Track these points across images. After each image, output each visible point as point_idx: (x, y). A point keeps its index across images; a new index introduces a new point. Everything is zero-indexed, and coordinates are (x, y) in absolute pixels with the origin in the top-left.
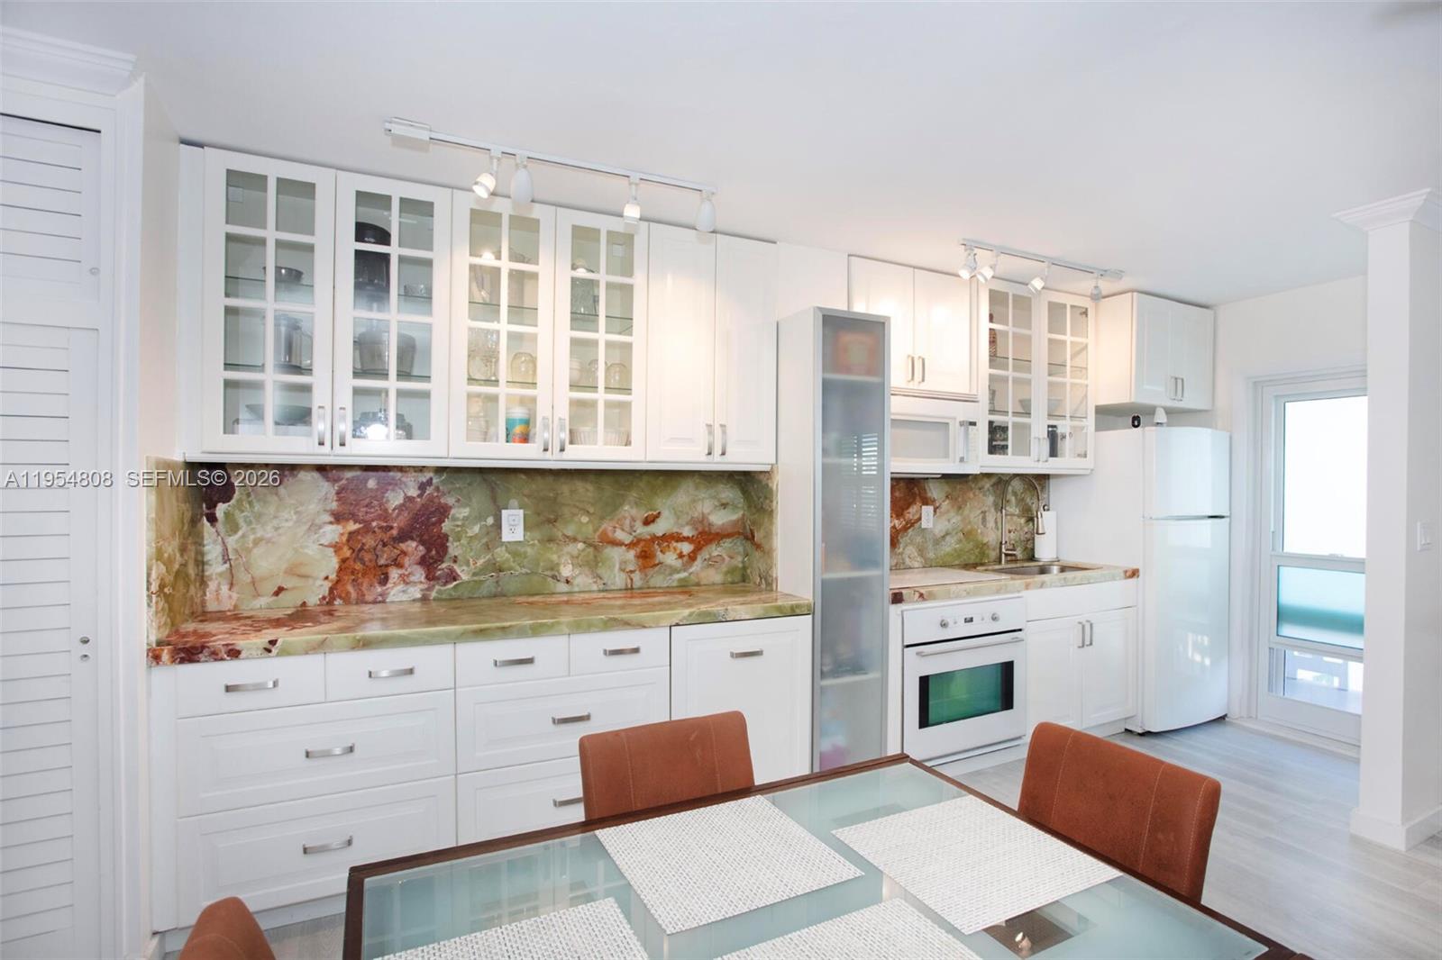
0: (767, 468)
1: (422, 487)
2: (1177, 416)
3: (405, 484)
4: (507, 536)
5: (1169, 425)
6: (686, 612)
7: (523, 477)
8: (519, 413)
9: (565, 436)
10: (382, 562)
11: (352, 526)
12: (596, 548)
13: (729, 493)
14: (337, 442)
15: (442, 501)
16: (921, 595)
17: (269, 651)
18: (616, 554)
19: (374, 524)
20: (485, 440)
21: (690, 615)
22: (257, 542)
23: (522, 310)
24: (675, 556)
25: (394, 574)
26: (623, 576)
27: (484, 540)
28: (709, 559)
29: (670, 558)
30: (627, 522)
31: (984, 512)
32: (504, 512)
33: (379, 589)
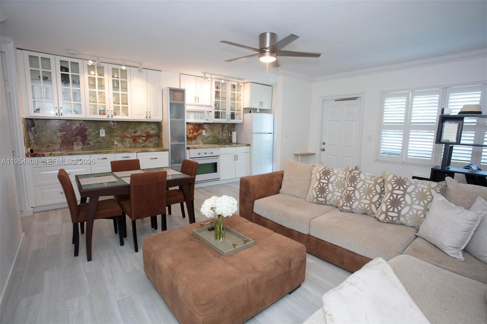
0: (161, 121)
1: (80, 124)
2: (262, 111)
3: (76, 124)
4: (101, 135)
5: (260, 112)
6: (140, 150)
7: (104, 122)
8: (102, 109)
9: (113, 114)
10: (72, 140)
11: (64, 133)
12: (122, 138)
13: (154, 126)
14: (60, 114)
15: (85, 127)
16: (194, 148)
17: (51, 155)
18: (127, 140)
19: (69, 132)
20: (94, 114)
21: (141, 150)
22: (42, 136)
23: (101, 86)
24: (141, 140)
25: (75, 143)
26: (129, 144)
27: (96, 136)
28: (150, 141)
29: (140, 141)
30: (130, 132)
31: (219, 132)
32: (100, 130)
33: (72, 146)
